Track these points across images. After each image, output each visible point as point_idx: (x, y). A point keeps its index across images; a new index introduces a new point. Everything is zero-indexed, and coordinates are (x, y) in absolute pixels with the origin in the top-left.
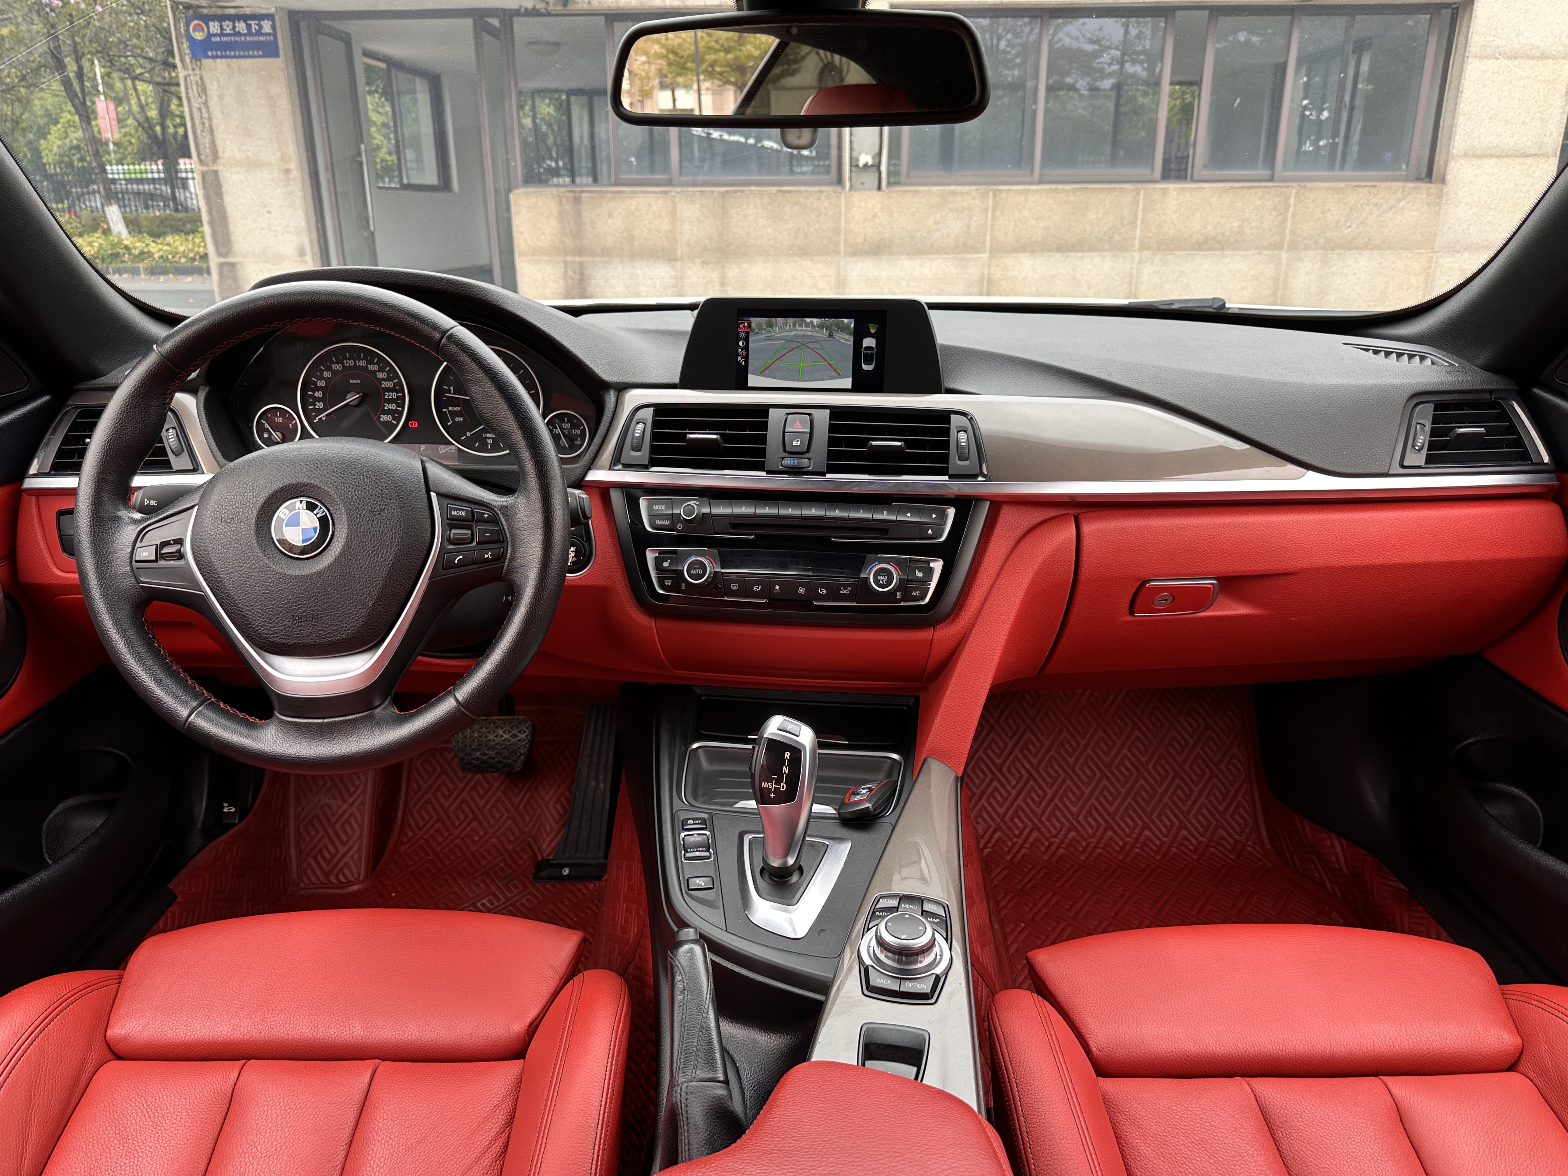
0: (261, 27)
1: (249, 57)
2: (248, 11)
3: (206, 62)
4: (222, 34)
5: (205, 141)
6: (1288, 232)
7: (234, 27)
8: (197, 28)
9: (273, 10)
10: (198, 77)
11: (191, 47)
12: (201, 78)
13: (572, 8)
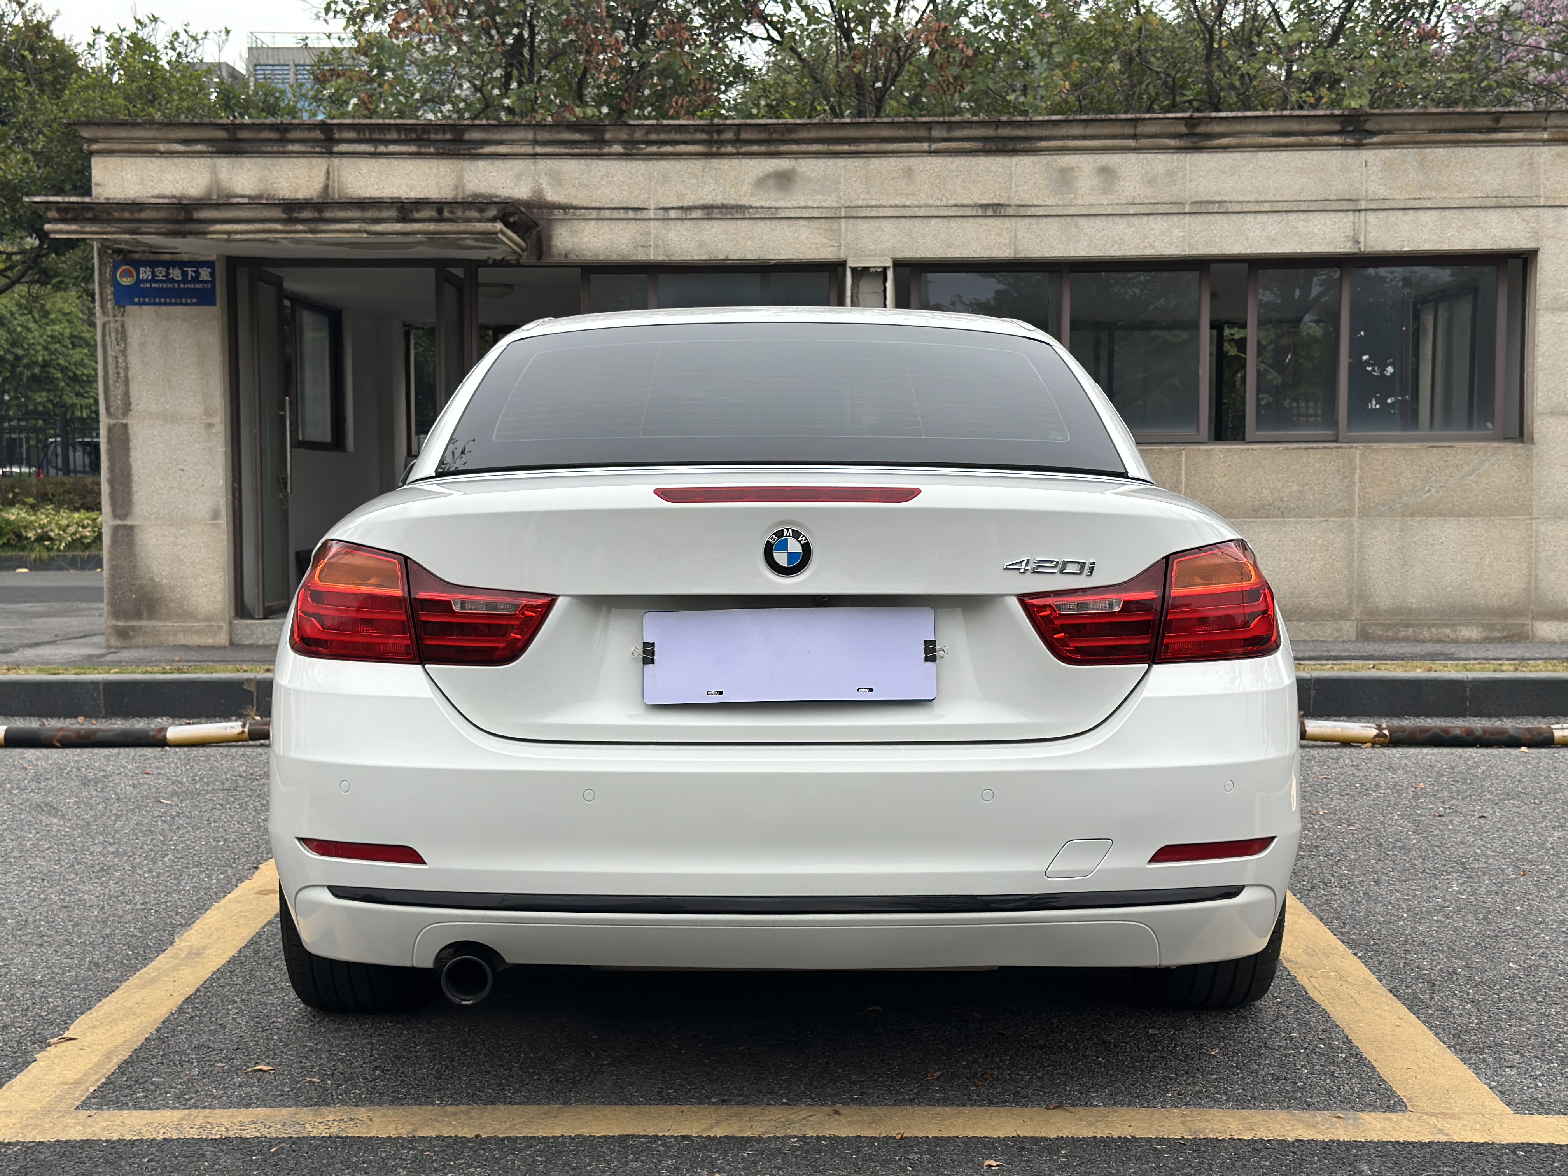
0: (198, 274)
1: (181, 304)
2: (185, 257)
3: (130, 309)
4: (153, 280)
5: (117, 392)
6: (1357, 498)
7: (168, 274)
8: (127, 274)
9: (214, 257)
10: (119, 324)
11: (115, 294)
12: (123, 326)
13: (546, 260)
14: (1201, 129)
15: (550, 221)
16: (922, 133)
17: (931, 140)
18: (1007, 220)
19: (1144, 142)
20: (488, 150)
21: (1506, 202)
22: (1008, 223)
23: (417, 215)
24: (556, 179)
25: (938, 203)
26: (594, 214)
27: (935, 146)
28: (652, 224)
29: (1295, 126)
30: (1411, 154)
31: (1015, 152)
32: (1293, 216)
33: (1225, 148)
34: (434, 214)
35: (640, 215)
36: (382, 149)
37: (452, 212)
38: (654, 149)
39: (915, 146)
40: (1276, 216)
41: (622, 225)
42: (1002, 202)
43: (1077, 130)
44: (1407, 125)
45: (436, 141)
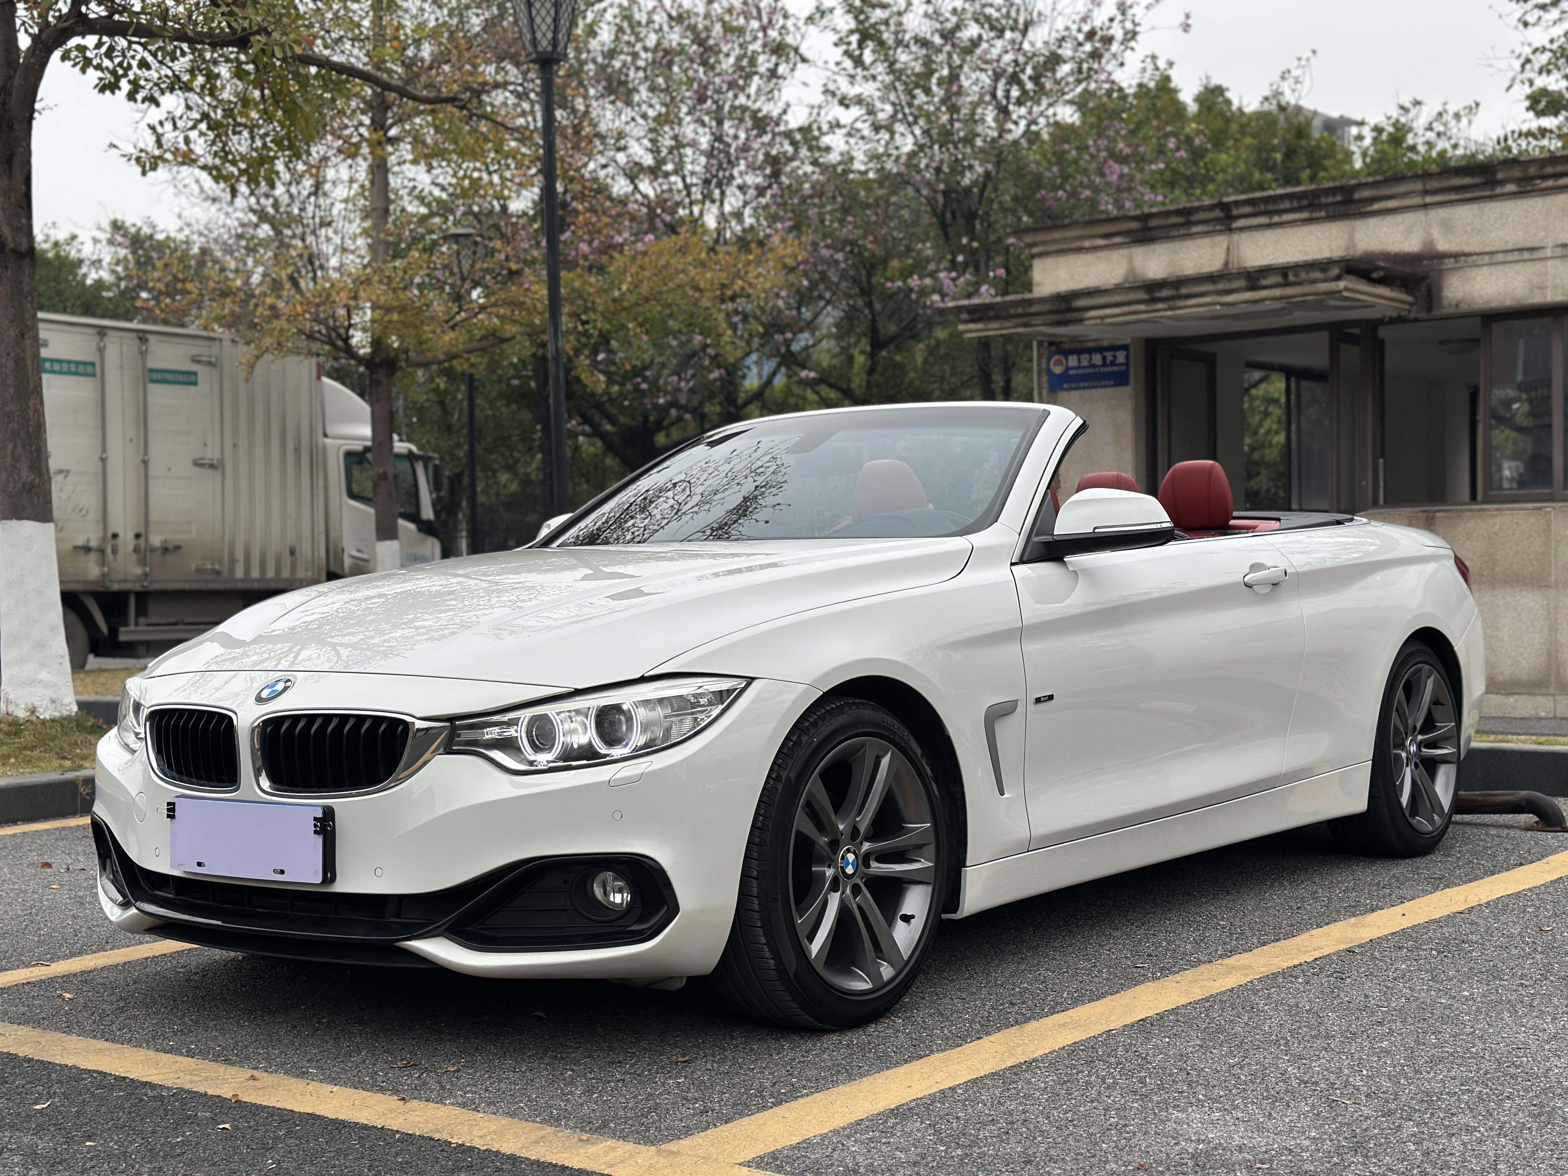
0: (1115, 357)
1: (1101, 387)
2: (1105, 343)
4: (1079, 367)
7: (1091, 360)
8: (1058, 363)
9: (1128, 341)
11: (1050, 382)
13: (1437, 313)
15: (1441, 272)
20: (1376, 206)
23: (1264, 282)
24: (1448, 227)
26: (1487, 259)
28: (1549, 263)
34: (1279, 279)
35: (1536, 255)
36: (1276, 219)
37: (1296, 276)
38: (1550, 183)
41: (1519, 267)
45: (1327, 205)
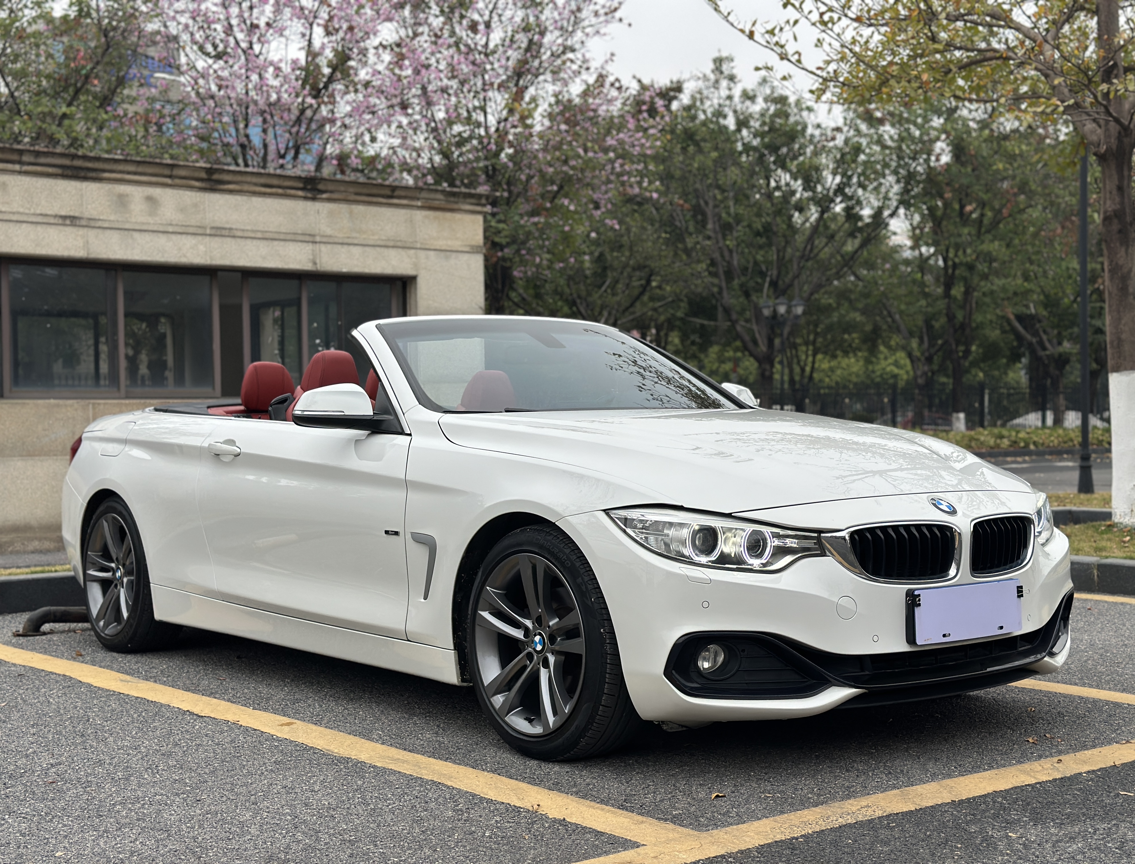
14: (216, 177)
16: (15, 157)
17: (20, 163)
18: (81, 229)
19: (177, 181)
21: (399, 244)
22: (81, 231)
25: (27, 211)
27: (25, 168)
29: (275, 182)
30: (343, 208)
31: (85, 179)
32: (276, 243)
33: (231, 192)
39: (10, 166)
40: (265, 242)
42: (77, 214)
43: (131, 168)
44: (342, 188)
